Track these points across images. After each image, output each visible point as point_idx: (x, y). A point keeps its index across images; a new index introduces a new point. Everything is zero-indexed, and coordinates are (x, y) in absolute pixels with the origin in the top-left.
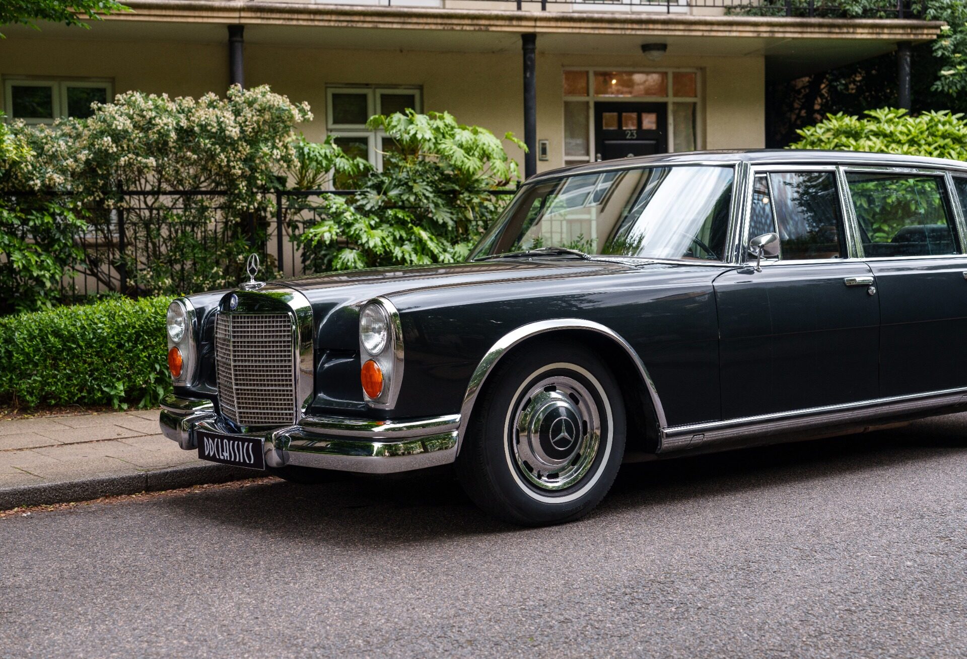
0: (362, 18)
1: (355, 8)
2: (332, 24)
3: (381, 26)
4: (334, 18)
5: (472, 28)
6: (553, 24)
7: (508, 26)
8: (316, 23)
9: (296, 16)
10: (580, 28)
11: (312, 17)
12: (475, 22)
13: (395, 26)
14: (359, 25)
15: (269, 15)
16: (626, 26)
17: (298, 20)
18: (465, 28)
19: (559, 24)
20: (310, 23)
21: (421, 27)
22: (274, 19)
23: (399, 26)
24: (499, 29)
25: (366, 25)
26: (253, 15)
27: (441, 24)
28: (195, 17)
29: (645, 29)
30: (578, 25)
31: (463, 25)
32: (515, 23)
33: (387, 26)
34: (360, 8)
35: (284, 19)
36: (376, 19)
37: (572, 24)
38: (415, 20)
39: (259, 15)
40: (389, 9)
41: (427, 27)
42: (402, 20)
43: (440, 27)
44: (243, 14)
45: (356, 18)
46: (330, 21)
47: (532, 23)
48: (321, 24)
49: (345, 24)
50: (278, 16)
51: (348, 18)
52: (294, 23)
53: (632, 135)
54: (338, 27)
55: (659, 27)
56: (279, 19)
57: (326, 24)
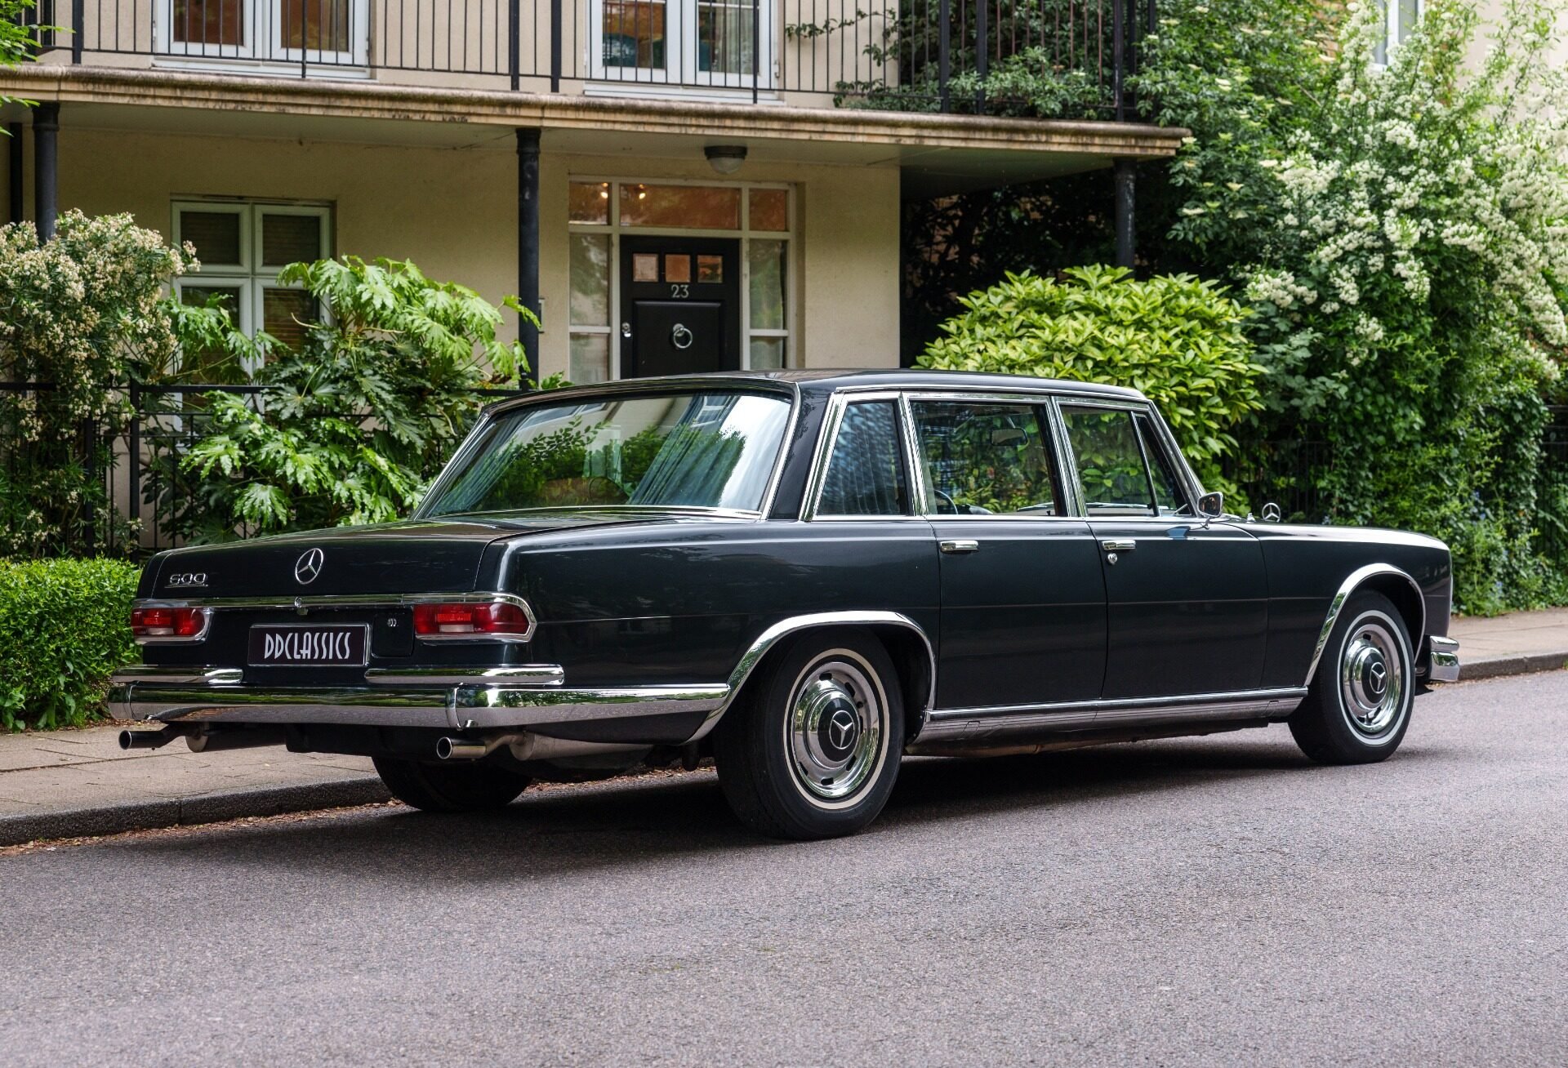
0: (260, 97)
1: (251, 81)
2: (211, 105)
3: (292, 110)
4: (214, 95)
5: (439, 118)
6: (571, 114)
7: (498, 116)
8: (185, 103)
9: (151, 92)
10: (614, 122)
11: (178, 93)
12: (446, 108)
13: (314, 111)
14: (256, 108)
15: (108, 89)
16: (688, 121)
17: (154, 97)
18: (428, 116)
19: (581, 115)
20: (174, 103)
21: (356, 114)
22: (114, 94)
23: (320, 112)
24: (483, 120)
25: (266, 109)
26: (81, 87)
27: (390, 110)
29: (719, 127)
30: (611, 117)
31: (425, 112)
32: (509, 111)
33: (300, 111)
34: (258, 81)
35: (132, 96)
36: (283, 99)
37: (601, 116)
38: (347, 102)
39: (90, 87)
40: (304, 84)
41: (366, 114)
42: (326, 102)
43: (387, 115)
44: (64, 87)
45: (251, 97)
46: (207, 100)
47: (538, 113)
48: (194, 105)
49: (231, 106)
50: (122, 90)
51: (238, 97)
52: (149, 102)
53: (681, 291)
54: (220, 110)
55: (741, 123)
56: (123, 95)
57: (201, 105)
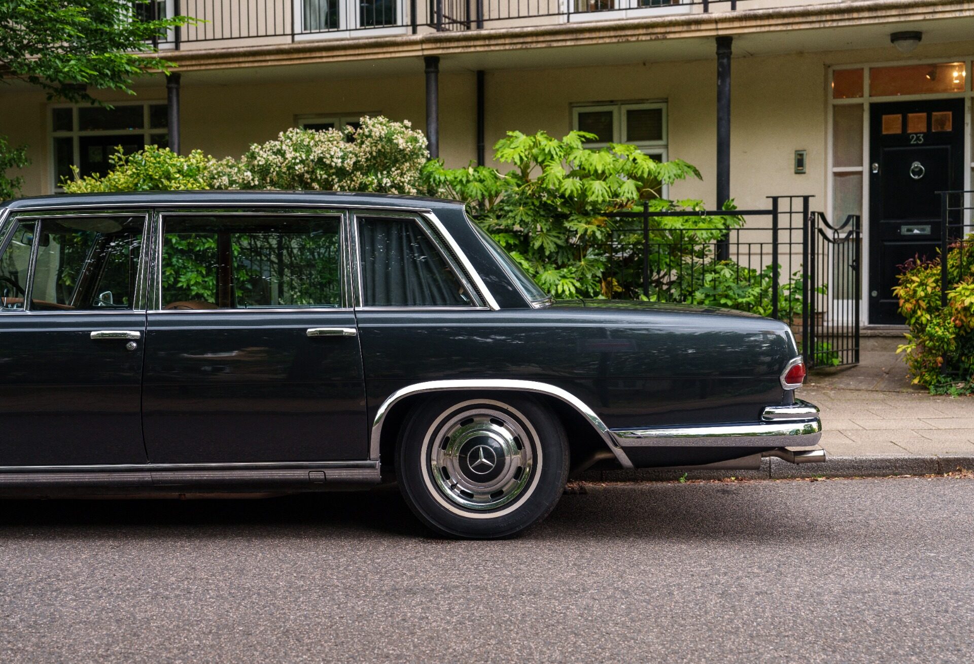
0: (535, 39)
1: (525, 30)
2: (507, 47)
3: (555, 44)
4: (507, 41)
5: (648, 38)
6: (736, 24)
7: (687, 31)
8: (493, 48)
9: (472, 43)
10: (770, 25)
11: (487, 42)
12: (650, 31)
13: (569, 43)
14: (533, 46)
15: (448, 45)
16: (824, 18)
17: (475, 46)
18: (641, 38)
19: (744, 24)
20: (486, 49)
21: (594, 42)
22: (453, 48)
23: (572, 43)
24: (677, 36)
25: (539, 45)
26: (433, 46)
27: (616, 37)
28: (384, 53)
29: (849, 19)
30: (766, 22)
31: (639, 35)
32: (693, 27)
33: (560, 44)
34: (530, 29)
35: (463, 47)
36: (548, 38)
37: (759, 23)
38: (587, 35)
39: (438, 45)
41: (601, 41)
42: (574, 36)
43: (614, 40)
44: (424, 46)
45: (529, 39)
46: (505, 44)
47: (713, 26)
48: (497, 48)
49: (519, 46)
50: (456, 44)
51: (521, 40)
52: (472, 49)
54: (513, 49)
55: (866, 14)
56: (458, 47)
57: (502, 48)
